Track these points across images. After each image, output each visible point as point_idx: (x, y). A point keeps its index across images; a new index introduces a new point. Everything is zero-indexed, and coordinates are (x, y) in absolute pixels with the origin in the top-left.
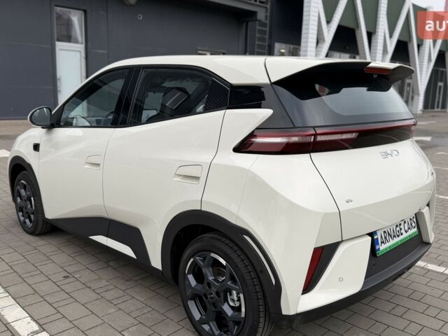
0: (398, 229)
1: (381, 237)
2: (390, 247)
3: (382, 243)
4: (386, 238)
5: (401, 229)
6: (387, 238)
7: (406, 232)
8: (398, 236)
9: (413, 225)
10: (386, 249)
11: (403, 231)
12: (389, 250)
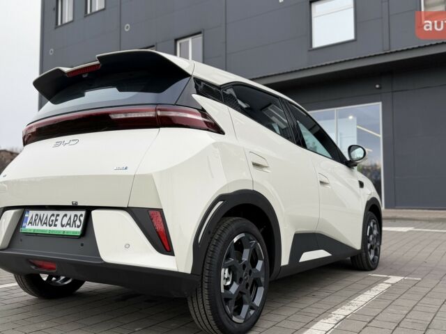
0: (53, 218)
1: (32, 217)
2: (34, 230)
3: (30, 223)
4: (35, 220)
5: (56, 220)
6: (37, 221)
7: (62, 226)
8: (50, 226)
9: (78, 223)
10: (30, 230)
11: (58, 223)
12: (32, 232)
